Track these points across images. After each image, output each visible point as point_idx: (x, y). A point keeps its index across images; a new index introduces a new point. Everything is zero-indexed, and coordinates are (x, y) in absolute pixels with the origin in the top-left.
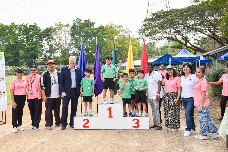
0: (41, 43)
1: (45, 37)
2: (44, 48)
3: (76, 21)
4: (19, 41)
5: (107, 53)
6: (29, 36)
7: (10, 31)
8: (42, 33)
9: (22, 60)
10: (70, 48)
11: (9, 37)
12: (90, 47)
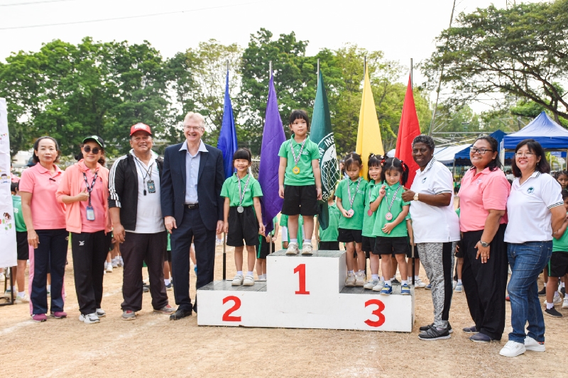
0: (162, 95)
1: (173, 79)
2: (168, 110)
3: (258, 36)
4: (103, 87)
5: (339, 128)
6: (130, 76)
7: (78, 61)
8: (165, 68)
9: (111, 139)
10: (240, 110)
11: (76, 78)
12: (294, 108)
